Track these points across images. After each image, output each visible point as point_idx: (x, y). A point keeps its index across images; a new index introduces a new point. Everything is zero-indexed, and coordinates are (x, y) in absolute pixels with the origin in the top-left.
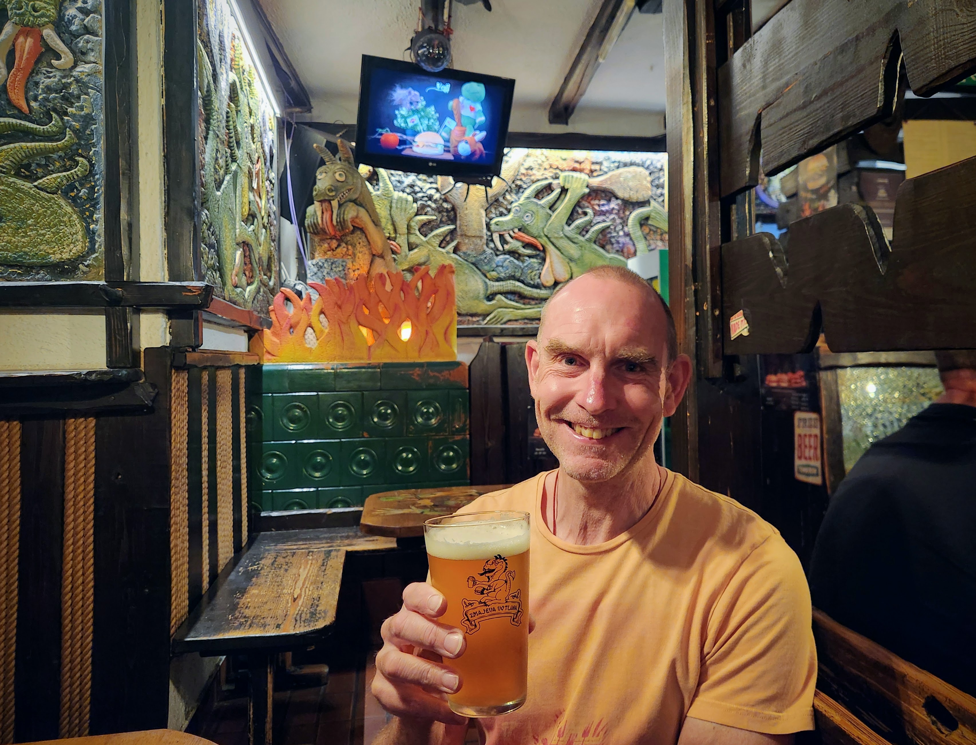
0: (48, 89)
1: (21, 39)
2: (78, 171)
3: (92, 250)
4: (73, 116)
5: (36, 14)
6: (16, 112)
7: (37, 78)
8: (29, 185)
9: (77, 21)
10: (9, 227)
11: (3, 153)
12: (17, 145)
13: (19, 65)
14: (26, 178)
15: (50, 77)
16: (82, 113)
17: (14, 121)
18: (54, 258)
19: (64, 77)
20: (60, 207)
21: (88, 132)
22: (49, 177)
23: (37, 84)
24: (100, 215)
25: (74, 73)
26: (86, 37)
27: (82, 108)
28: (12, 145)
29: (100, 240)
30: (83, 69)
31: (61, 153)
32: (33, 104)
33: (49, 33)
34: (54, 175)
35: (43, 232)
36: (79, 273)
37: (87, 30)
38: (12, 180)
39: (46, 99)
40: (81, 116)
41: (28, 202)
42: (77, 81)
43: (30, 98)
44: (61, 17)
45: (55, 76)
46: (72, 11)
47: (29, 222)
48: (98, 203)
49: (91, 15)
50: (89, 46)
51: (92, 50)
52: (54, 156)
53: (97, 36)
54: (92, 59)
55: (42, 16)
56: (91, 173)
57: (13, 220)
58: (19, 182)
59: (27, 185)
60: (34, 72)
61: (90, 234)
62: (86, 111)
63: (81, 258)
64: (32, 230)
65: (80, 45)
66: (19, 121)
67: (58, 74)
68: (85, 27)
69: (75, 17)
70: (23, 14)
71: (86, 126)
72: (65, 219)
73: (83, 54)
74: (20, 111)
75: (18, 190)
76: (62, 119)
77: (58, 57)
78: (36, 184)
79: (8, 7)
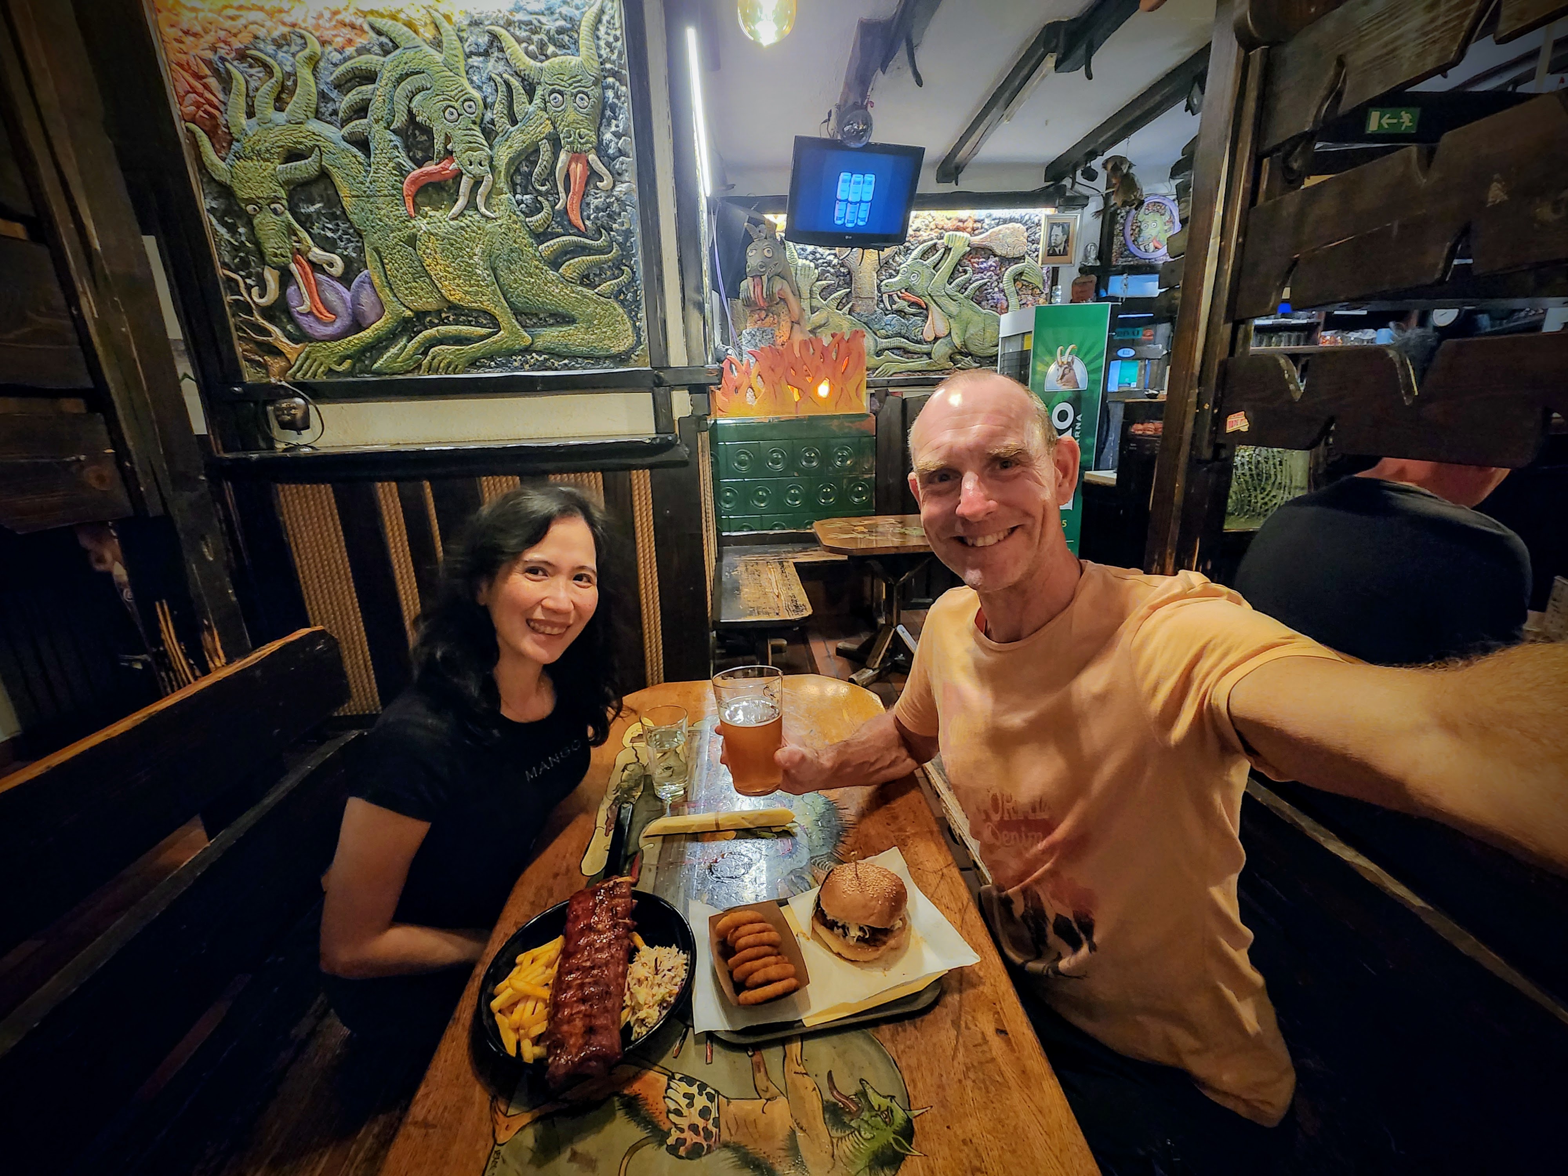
0: (597, 209)
1: (573, 165)
2: (624, 278)
3: (639, 343)
4: (617, 231)
5: (582, 141)
6: (576, 230)
7: (588, 200)
8: (592, 292)
9: (613, 145)
10: (582, 327)
11: (571, 267)
12: (580, 259)
13: (574, 189)
14: (586, 286)
15: (596, 198)
16: (624, 228)
17: (575, 238)
18: (614, 351)
19: (607, 197)
20: (615, 309)
21: (628, 244)
22: (605, 285)
23: (588, 204)
24: (642, 314)
25: (615, 193)
26: (621, 159)
27: (622, 224)
28: (576, 260)
29: (644, 335)
30: (621, 188)
31: (610, 264)
32: (587, 223)
33: (592, 157)
34: (608, 283)
35: (605, 330)
36: (632, 361)
37: (621, 153)
38: (580, 288)
39: (597, 218)
40: (623, 231)
41: (592, 306)
42: (617, 200)
43: (585, 218)
44: (600, 141)
45: (601, 197)
46: (608, 136)
47: (595, 322)
48: (640, 305)
49: (623, 138)
50: (624, 167)
51: (627, 171)
52: (605, 266)
53: (628, 157)
54: (627, 179)
55: (586, 143)
56: (633, 280)
57: (583, 321)
58: (585, 290)
59: (589, 292)
60: (585, 194)
61: (637, 330)
62: (626, 226)
63: (633, 349)
64: (597, 329)
65: (617, 167)
66: (579, 239)
67: (603, 194)
68: (620, 150)
69: (611, 141)
70: (572, 143)
71: (627, 239)
72: (619, 319)
73: (619, 174)
74: (579, 230)
75: (585, 297)
76: (609, 234)
77: (602, 180)
78: (596, 291)
79: (561, 136)
